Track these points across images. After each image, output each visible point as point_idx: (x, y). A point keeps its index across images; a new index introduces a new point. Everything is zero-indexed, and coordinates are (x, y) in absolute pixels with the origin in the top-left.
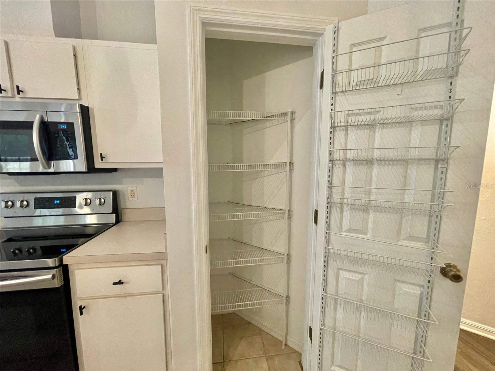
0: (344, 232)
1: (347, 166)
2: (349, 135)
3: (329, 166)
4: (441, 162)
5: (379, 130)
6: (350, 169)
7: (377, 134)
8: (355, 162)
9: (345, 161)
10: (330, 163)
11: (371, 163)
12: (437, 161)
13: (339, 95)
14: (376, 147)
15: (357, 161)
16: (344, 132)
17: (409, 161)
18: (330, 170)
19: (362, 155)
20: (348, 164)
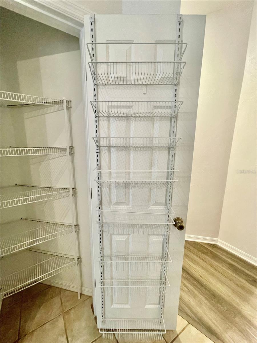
0: (113, 205)
1: (111, 152)
2: (111, 125)
3: (97, 152)
4: (171, 149)
5: (133, 122)
6: (114, 154)
7: (131, 125)
8: (117, 148)
9: (109, 147)
10: (97, 149)
11: (128, 149)
12: (169, 148)
13: (101, 87)
14: (132, 137)
15: (118, 148)
16: (107, 121)
17: (153, 148)
18: (98, 155)
19: (122, 142)
20: (112, 149)
